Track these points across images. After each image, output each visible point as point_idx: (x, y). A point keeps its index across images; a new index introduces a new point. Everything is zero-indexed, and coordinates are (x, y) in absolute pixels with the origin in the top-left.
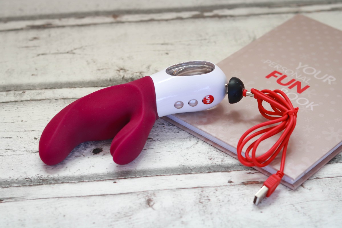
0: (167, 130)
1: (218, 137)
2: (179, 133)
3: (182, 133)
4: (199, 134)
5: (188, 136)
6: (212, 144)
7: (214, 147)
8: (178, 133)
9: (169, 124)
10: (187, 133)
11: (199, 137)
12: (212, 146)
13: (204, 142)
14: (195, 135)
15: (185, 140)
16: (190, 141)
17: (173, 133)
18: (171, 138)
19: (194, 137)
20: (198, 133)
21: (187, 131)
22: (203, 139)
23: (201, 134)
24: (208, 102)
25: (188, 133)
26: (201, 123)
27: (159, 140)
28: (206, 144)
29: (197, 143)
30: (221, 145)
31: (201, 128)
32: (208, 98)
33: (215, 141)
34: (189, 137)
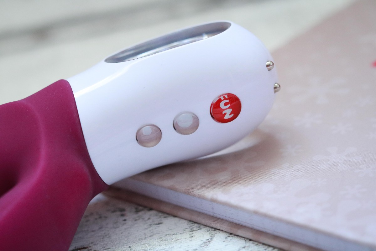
0: (129, 223)
1: (263, 210)
2: (161, 223)
3: (170, 222)
4: (215, 215)
5: (187, 227)
6: (249, 235)
7: (256, 243)
8: (159, 224)
9: (136, 209)
10: (183, 221)
11: (214, 225)
12: (250, 240)
13: (228, 235)
14: (203, 221)
15: (179, 237)
16: (190, 239)
17: (146, 226)
18: (140, 239)
19: (201, 225)
20: (211, 214)
21: (183, 214)
22: (224, 227)
23: (219, 216)
24: (227, 117)
25: (185, 219)
26: (214, 184)
27: (107, 247)
28: (236, 239)
29: (209, 241)
30: (275, 234)
31: (215, 197)
32: (226, 104)
33: (257, 223)
34: (189, 230)
